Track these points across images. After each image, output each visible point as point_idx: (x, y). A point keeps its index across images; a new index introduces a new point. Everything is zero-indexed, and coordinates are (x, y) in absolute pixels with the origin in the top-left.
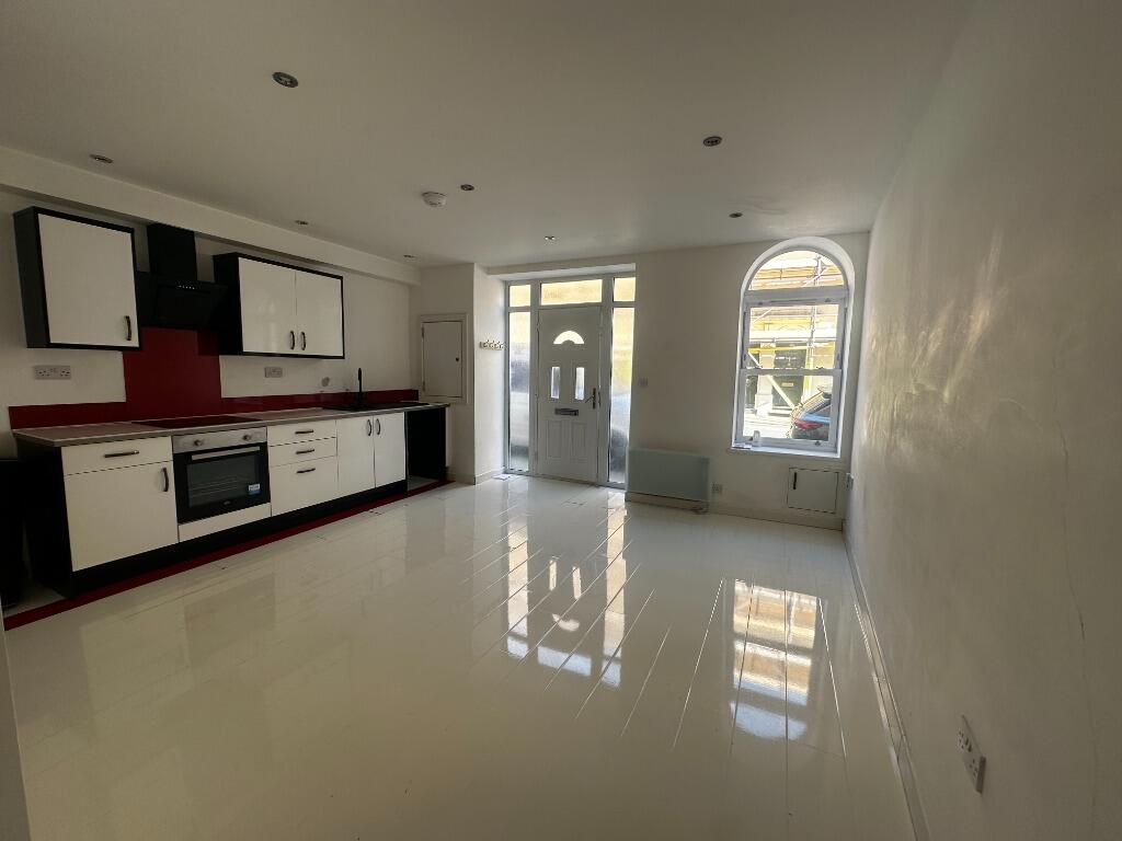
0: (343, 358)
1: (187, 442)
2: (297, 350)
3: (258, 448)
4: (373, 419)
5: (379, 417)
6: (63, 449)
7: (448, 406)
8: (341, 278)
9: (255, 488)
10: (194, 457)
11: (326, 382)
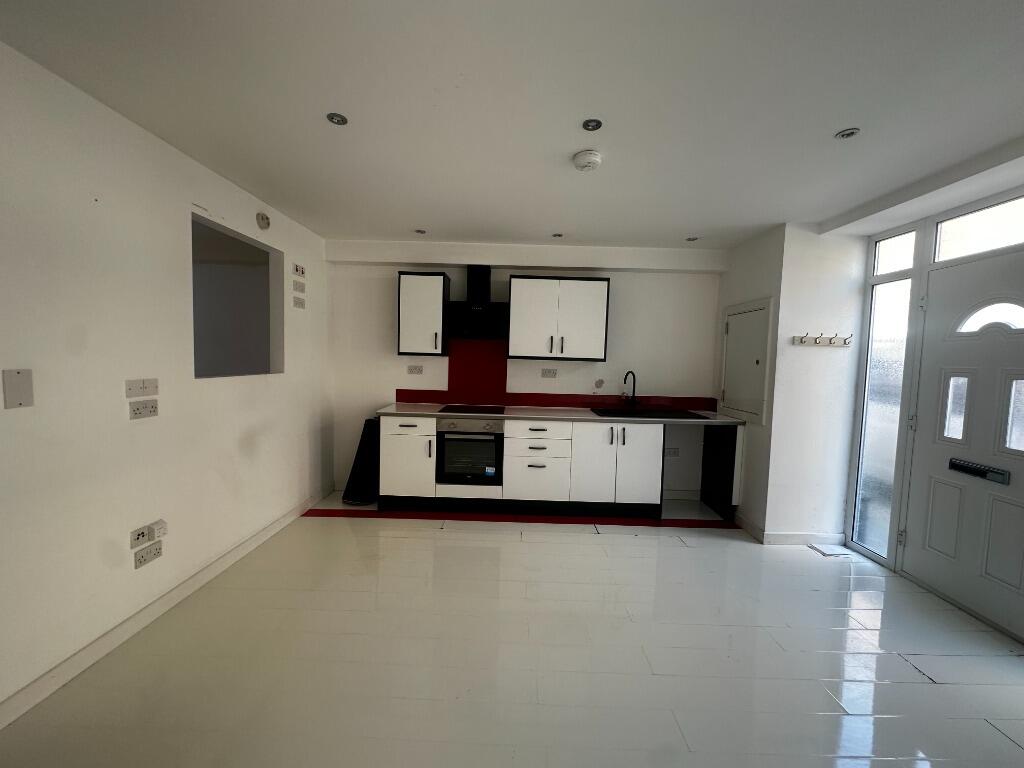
0: (604, 360)
1: (446, 425)
2: (556, 353)
3: (492, 438)
4: (618, 427)
5: (628, 427)
6: (382, 418)
7: (744, 424)
8: (608, 280)
9: (490, 470)
10: (447, 436)
11: (600, 383)
